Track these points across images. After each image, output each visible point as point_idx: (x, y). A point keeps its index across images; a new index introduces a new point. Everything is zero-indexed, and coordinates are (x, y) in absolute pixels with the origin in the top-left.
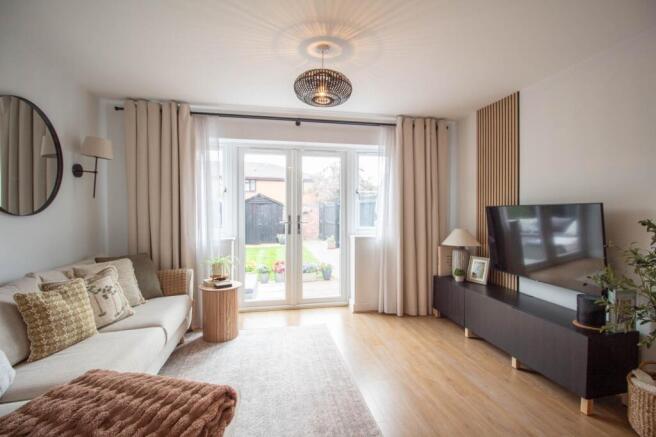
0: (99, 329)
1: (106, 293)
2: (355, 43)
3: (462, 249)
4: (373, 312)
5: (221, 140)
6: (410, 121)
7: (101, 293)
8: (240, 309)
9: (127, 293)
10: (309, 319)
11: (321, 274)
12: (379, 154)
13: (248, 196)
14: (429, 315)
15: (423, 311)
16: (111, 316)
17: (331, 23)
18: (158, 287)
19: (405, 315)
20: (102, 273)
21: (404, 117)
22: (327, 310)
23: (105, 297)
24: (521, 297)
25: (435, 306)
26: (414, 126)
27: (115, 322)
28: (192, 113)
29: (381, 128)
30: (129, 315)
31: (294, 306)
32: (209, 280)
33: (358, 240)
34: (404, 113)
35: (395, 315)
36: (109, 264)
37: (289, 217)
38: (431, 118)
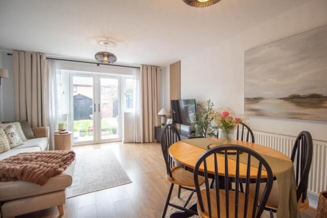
0: (11, 149)
1: (12, 135)
2: (118, 43)
3: (164, 116)
4: (132, 142)
5: (61, 70)
6: (146, 67)
7: (10, 135)
8: (72, 145)
9: (20, 136)
10: (104, 147)
11: (111, 132)
12: (134, 78)
13: (75, 94)
14: (153, 142)
15: (151, 141)
16: (15, 144)
17: (108, 38)
18: (33, 135)
19: (144, 142)
20: (9, 127)
21: (143, 66)
22: (112, 143)
23: (12, 136)
24: (182, 131)
25: (155, 138)
26: (147, 69)
27: (16, 147)
28: (47, 58)
29: (134, 69)
30: (22, 144)
31: (97, 143)
32: (57, 131)
33: (125, 113)
34: (143, 64)
35: (140, 143)
36: (11, 124)
37: (95, 105)
38: (154, 66)
